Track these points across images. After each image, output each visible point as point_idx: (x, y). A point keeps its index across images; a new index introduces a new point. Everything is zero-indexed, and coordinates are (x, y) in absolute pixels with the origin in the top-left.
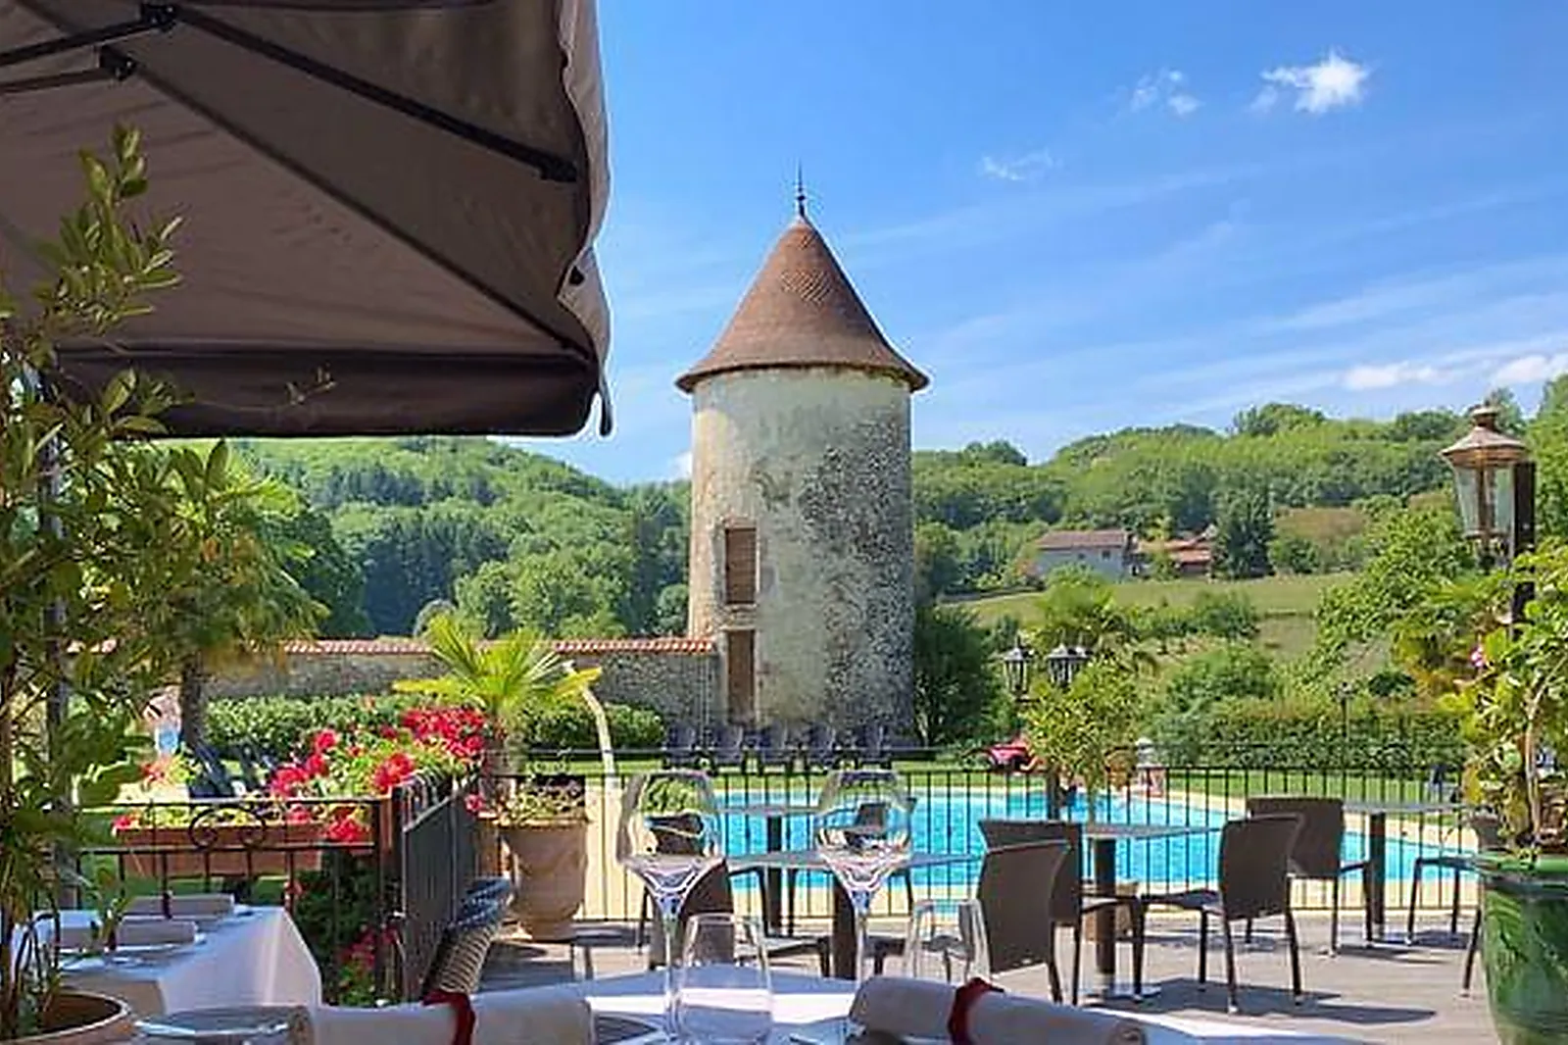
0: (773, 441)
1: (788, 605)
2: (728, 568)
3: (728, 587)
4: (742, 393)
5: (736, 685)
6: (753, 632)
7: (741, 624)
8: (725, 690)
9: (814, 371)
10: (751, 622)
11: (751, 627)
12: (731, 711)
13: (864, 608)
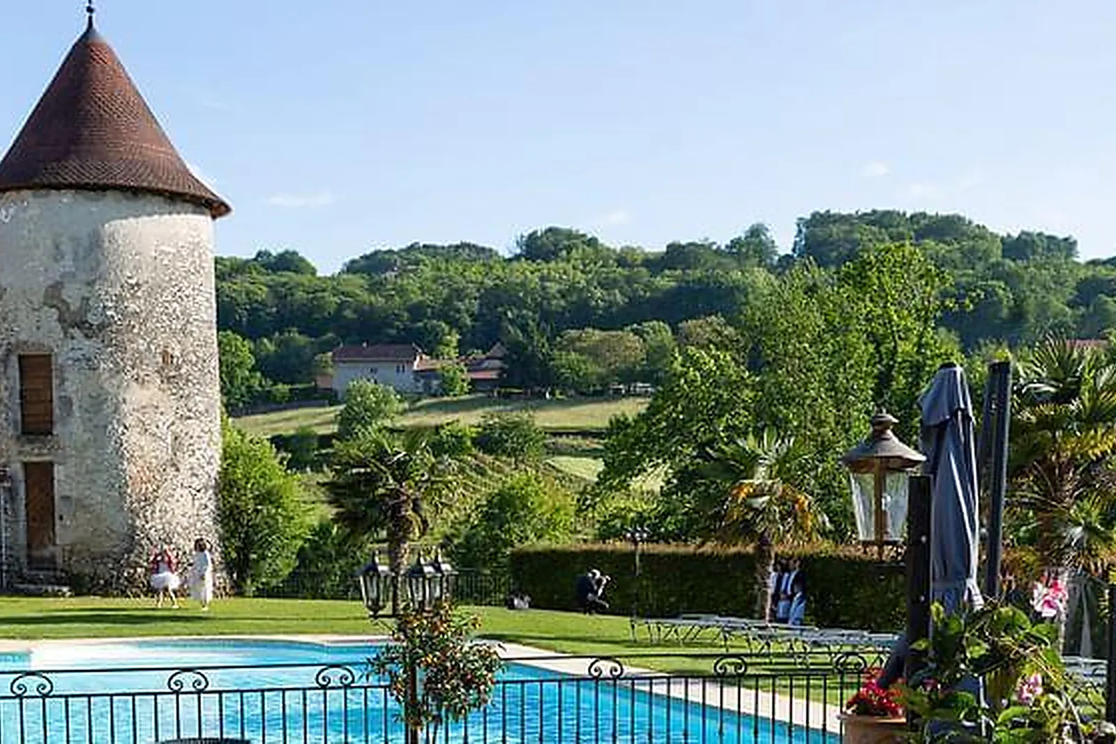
0: (68, 264)
1: (87, 436)
2: (22, 397)
3: (23, 415)
4: (34, 212)
5: (34, 520)
6: (51, 464)
7: (38, 455)
8: (22, 525)
9: (109, 193)
10: (49, 454)
11: (47, 458)
12: (29, 546)
13: (169, 441)
